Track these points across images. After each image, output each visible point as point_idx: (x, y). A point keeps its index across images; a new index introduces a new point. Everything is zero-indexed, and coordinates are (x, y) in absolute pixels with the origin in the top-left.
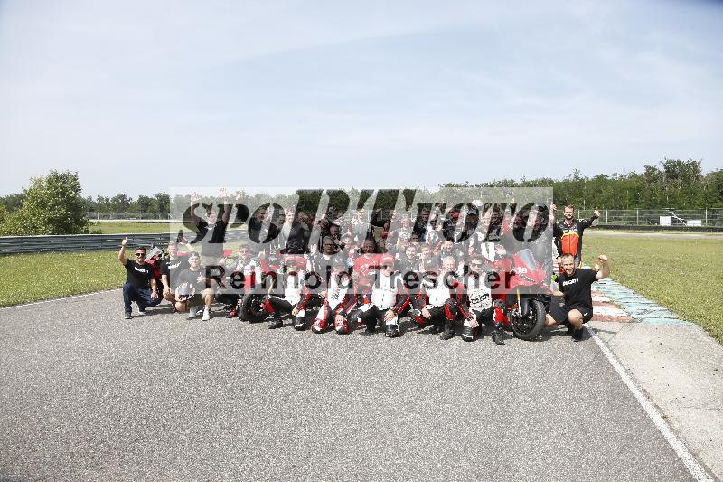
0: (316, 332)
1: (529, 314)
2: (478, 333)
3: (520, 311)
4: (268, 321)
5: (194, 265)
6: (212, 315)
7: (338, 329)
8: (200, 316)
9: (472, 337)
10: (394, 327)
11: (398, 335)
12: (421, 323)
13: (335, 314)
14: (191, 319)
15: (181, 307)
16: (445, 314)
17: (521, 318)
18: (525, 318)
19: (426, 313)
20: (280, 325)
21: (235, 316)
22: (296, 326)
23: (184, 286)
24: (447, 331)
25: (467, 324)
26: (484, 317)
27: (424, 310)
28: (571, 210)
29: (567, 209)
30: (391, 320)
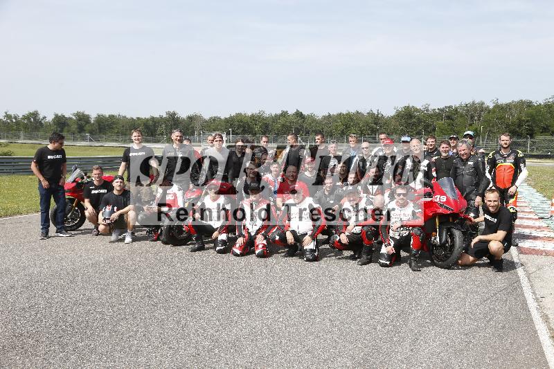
0: (237, 255)
1: (447, 241)
2: (395, 260)
3: (438, 239)
4: (190, 244)
5: (118, 188)
6: (135, 239)
7: (257, 252)
8: (123, 240)
9: (388, 263)
10: (312, 251)
11: (316, 259)
12: (339, 248)
13: (255, 238)
14: (113, 242)
15: (105, 229)
16: (362, 241)
17: (439, 246)
18: (443, 246)
19: (344, 238)
20: (201, 248)
21: (158, 239)
22: (218, 248)
23: (108, 209)
24: (364, 256)
25: (384, 250)
26: (402, 244)
27: (342, 235)
28: (507, 138)
29: (503, 137)
30: (309, 245)
